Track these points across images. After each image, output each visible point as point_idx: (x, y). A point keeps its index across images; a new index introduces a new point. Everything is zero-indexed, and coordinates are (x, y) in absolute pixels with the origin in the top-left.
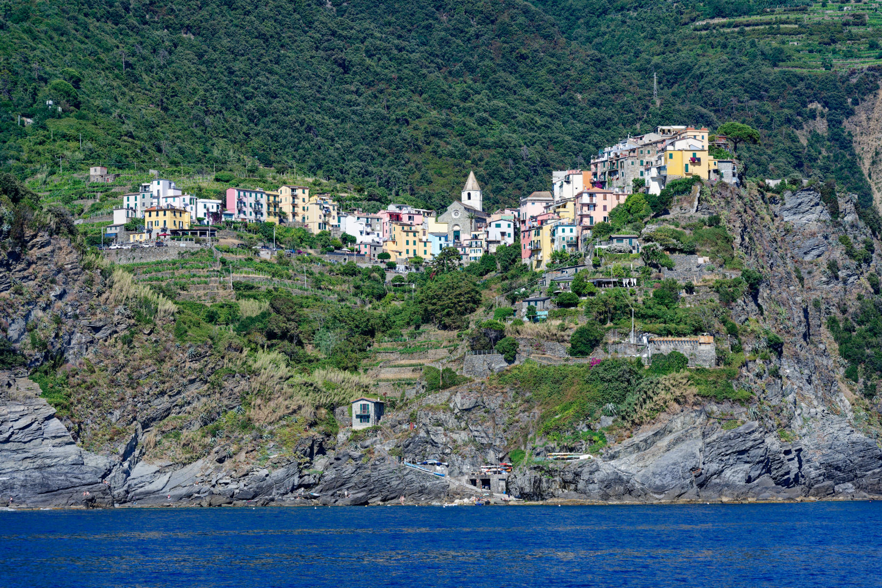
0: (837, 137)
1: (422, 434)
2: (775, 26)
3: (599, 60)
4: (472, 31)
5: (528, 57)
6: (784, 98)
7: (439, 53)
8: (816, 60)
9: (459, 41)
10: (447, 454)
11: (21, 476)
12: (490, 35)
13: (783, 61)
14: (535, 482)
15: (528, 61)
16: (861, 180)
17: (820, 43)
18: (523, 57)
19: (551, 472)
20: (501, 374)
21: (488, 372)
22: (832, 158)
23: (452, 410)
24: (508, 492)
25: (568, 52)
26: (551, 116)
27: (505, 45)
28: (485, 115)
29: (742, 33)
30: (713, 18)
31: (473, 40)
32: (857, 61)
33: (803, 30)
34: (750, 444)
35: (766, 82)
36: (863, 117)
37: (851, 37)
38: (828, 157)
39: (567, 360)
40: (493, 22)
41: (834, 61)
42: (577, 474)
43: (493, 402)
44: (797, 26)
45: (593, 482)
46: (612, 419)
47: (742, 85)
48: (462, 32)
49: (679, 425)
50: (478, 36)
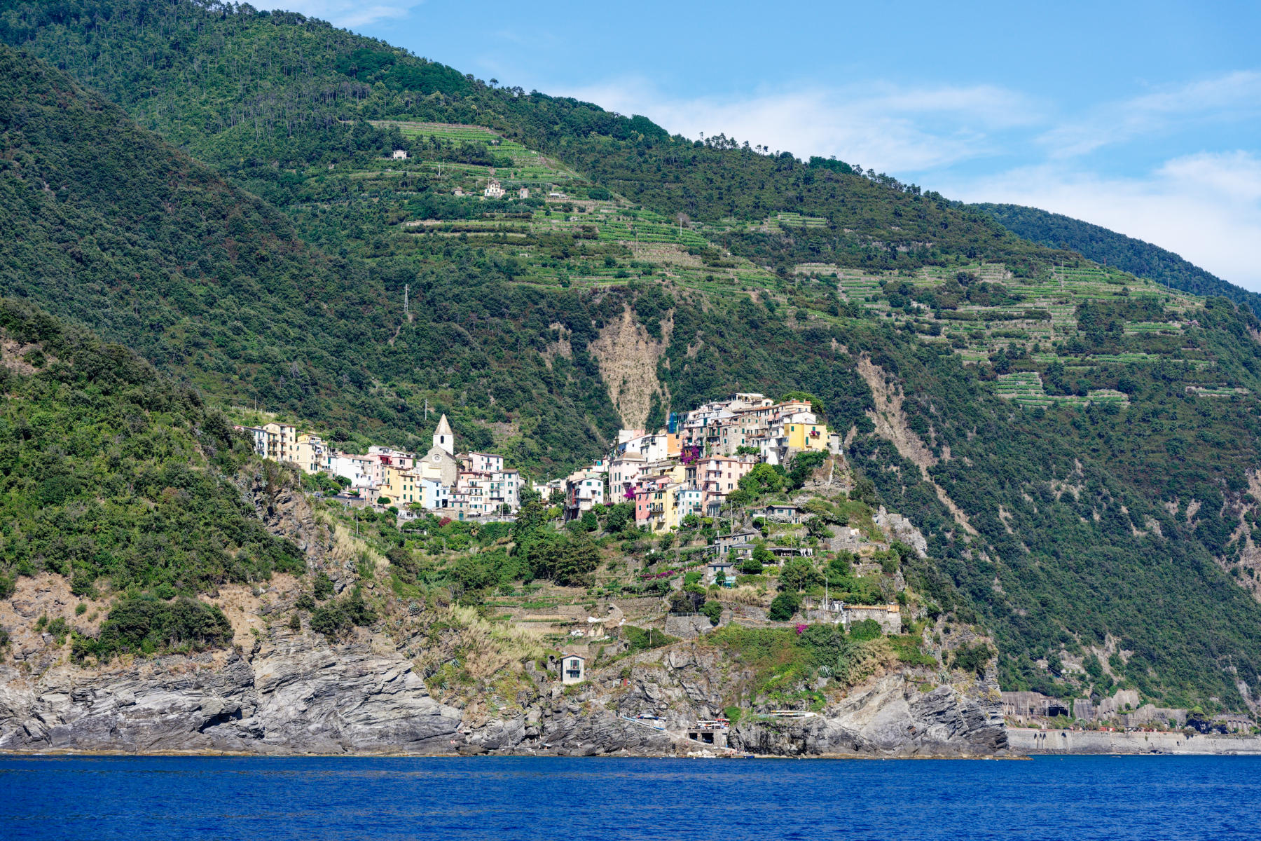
0: (583, 362)
1: (637, 690)
2: (501, 234)
3: (343, 267)
4: (203, 225)
5: (268, 260)
6: (525, 317)
7: (171, 249)
8: (551, 275)
9: (190, 237)
10: (662, 710)
11: (392, 725)
12: (223, 232)
13: (517, 274)
14: (762, 737)
15: (269, 263)
16: (611, 410)
17: (552, 257)
18: (263, 259)
19: (778, 729)
20: (709, 636)
21: (695, 633)
22: (579, 385)
23: (666, 668)
24: (730, 744)
25: (308, 256)
26: (300, 327)
27: (240, 244)
28: (240, 324)
29: (463, 239)
30: (425, 219)
31: (205, 236)
32: (594, 279)
33: (533, 241)
34: (947, 705)
35: (507, 298)
36: (608, 341)
37: (584, 252)
38: (575, 384)
39: (769, 624)
40: (224, 217)
41: (571, 278)
42: (806, 731)
43: (707, 662)
44: (524, 236)
45: (824, 738)
46: (826, 680)
47: (481, 301)
48: (192, 226)
49: (885, 687)
50: (209, 232)
